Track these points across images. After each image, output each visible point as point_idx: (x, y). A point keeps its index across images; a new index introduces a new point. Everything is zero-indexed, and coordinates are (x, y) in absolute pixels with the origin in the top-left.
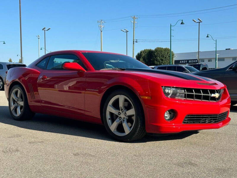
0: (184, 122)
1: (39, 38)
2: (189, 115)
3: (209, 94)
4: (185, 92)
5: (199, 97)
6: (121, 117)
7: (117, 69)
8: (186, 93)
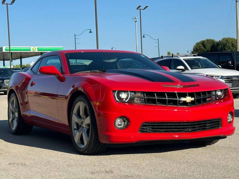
0: (142, 131)
1: (136, 21)
2: (146, 123)
3: (177, 98)
4: (144, 96)
5: (164, 102)
6: (83, 127)
7: (97, 71)
8: (146, 97)
